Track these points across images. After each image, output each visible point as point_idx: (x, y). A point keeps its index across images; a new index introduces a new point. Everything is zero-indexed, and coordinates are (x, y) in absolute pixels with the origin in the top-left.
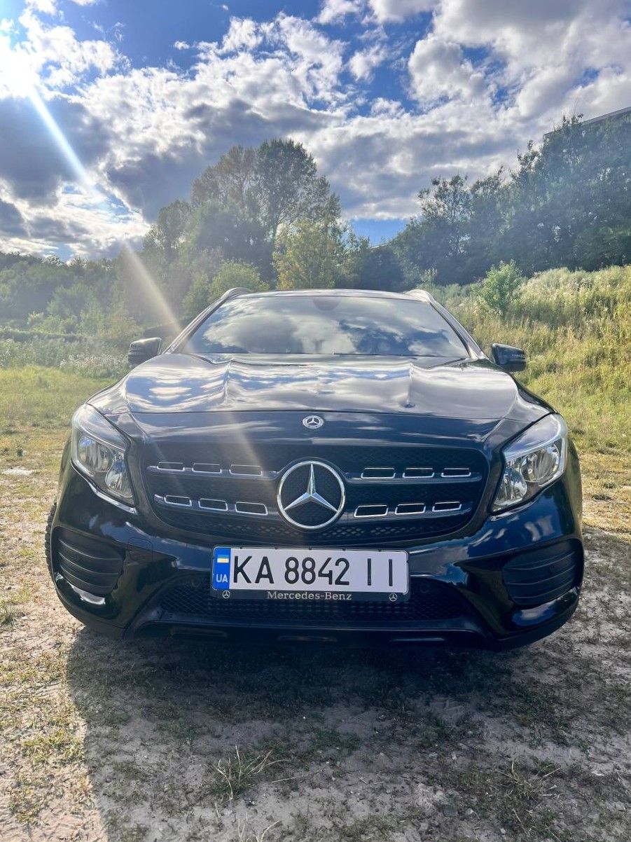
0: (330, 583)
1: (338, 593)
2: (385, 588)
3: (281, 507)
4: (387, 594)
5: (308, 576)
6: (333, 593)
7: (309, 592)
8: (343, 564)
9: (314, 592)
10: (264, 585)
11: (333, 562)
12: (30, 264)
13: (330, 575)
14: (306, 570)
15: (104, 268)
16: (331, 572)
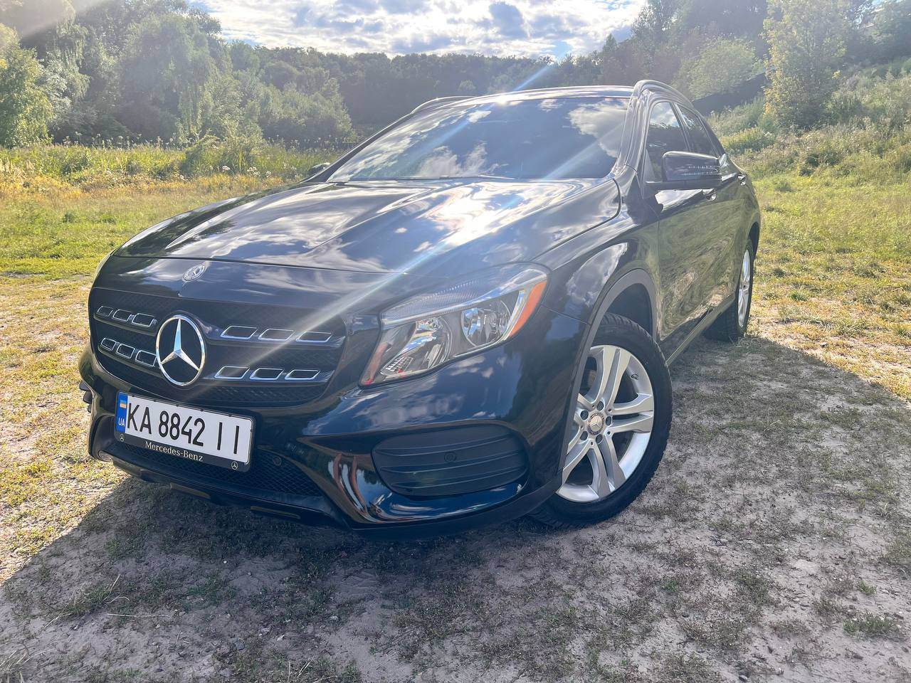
0: (189, 442)
1: (193, 452)
2: (230, 455)
3: (159, 358)
4: (230, 461)
5: (175, 432)
6: (190, 452)
7: (173, 448)
8: (200, 424)
9: (176, 448)
10: (144, 434)
11: (193, 421)
12: (523, 66)
13: (189, 434)
14: (173, 426)
15: (595, 62)
16: (190, 430)
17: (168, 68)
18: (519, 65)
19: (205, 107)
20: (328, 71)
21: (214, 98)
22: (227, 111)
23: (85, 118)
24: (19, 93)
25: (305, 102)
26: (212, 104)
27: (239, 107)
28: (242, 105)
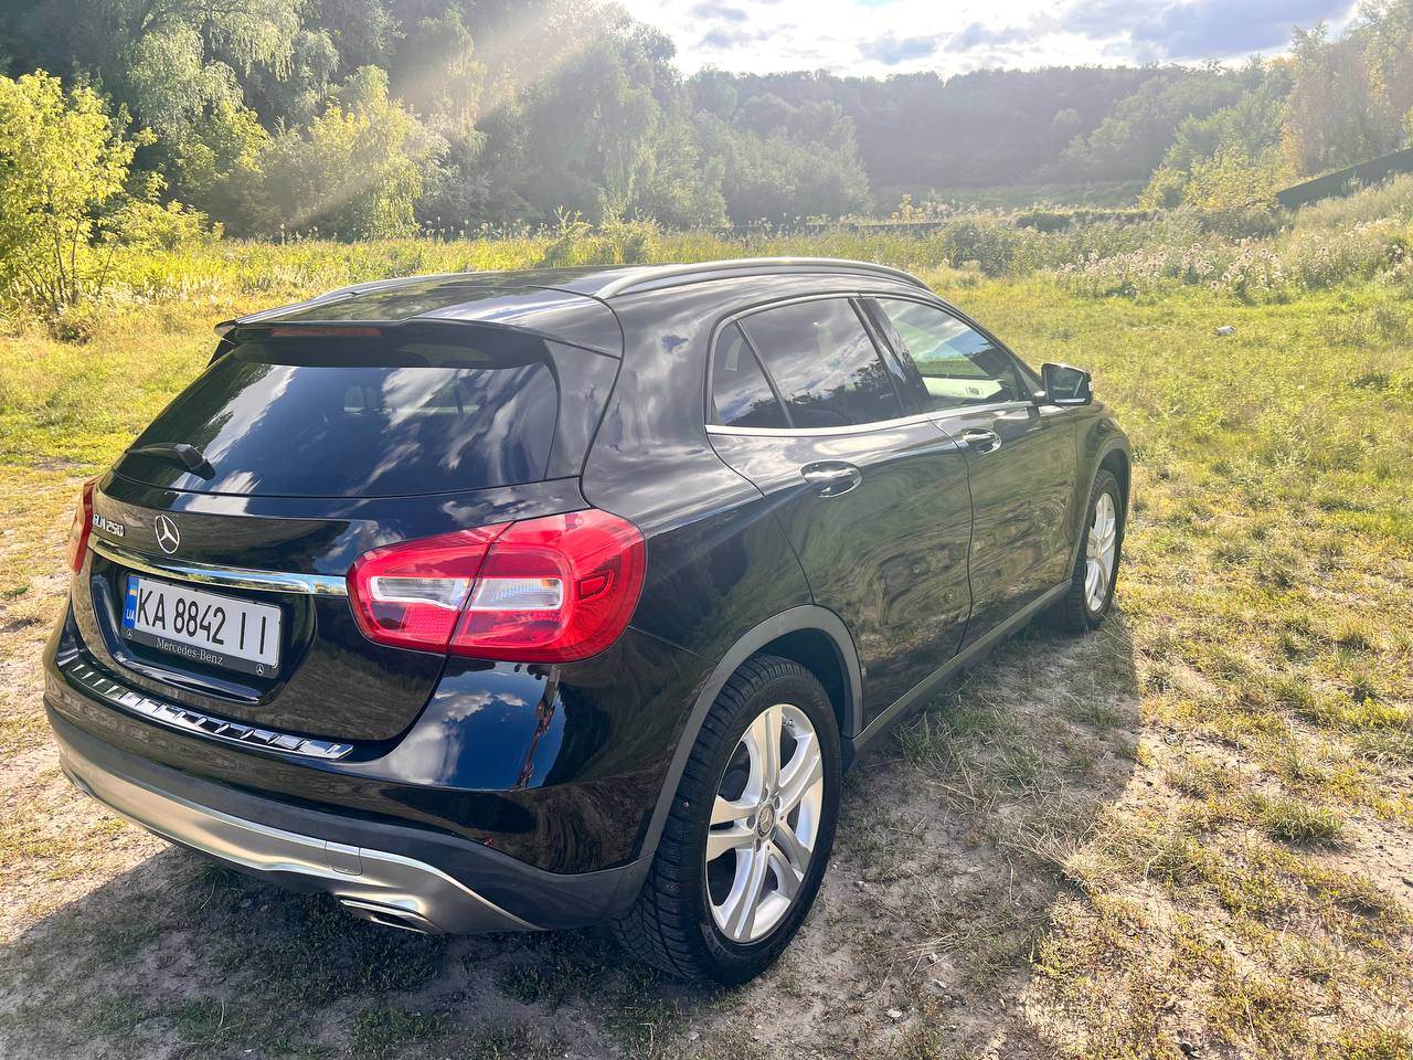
17: (592, 117)
18: (1164, 78)
19: (642, 171)
20: (840, 107)
21: (659, 157)
22: (677, 175)
23: (474, 193)
24: (380, 163)
25: (798, 156)
26: (653, 164)
27: (694, 168)
28: (699, 165)
